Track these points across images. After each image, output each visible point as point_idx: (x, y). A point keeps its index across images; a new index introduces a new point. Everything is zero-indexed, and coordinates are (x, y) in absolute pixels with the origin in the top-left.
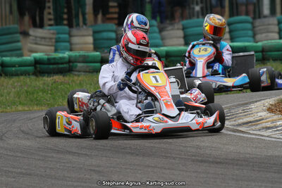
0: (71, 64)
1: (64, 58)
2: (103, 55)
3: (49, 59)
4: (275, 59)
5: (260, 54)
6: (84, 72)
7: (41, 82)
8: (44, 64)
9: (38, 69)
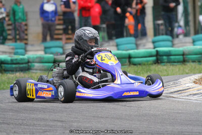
0: (30, 64)
1: (24, 59)
2: (56, 57)
3: (12, 60)
4: (194, 61)
5: (181, 57)
6: (40, 70)
7: (6, 77)
8: (8, 64)
9: (3, 68)
